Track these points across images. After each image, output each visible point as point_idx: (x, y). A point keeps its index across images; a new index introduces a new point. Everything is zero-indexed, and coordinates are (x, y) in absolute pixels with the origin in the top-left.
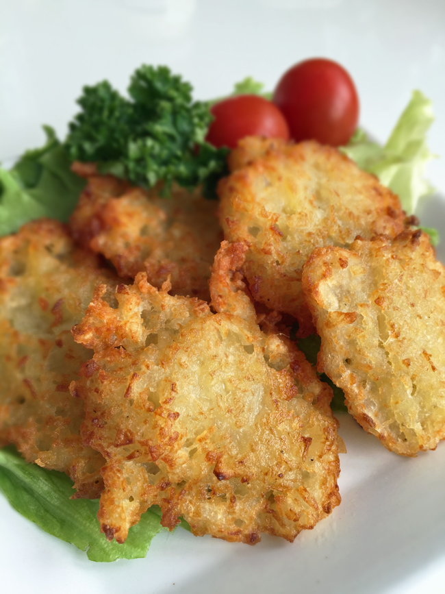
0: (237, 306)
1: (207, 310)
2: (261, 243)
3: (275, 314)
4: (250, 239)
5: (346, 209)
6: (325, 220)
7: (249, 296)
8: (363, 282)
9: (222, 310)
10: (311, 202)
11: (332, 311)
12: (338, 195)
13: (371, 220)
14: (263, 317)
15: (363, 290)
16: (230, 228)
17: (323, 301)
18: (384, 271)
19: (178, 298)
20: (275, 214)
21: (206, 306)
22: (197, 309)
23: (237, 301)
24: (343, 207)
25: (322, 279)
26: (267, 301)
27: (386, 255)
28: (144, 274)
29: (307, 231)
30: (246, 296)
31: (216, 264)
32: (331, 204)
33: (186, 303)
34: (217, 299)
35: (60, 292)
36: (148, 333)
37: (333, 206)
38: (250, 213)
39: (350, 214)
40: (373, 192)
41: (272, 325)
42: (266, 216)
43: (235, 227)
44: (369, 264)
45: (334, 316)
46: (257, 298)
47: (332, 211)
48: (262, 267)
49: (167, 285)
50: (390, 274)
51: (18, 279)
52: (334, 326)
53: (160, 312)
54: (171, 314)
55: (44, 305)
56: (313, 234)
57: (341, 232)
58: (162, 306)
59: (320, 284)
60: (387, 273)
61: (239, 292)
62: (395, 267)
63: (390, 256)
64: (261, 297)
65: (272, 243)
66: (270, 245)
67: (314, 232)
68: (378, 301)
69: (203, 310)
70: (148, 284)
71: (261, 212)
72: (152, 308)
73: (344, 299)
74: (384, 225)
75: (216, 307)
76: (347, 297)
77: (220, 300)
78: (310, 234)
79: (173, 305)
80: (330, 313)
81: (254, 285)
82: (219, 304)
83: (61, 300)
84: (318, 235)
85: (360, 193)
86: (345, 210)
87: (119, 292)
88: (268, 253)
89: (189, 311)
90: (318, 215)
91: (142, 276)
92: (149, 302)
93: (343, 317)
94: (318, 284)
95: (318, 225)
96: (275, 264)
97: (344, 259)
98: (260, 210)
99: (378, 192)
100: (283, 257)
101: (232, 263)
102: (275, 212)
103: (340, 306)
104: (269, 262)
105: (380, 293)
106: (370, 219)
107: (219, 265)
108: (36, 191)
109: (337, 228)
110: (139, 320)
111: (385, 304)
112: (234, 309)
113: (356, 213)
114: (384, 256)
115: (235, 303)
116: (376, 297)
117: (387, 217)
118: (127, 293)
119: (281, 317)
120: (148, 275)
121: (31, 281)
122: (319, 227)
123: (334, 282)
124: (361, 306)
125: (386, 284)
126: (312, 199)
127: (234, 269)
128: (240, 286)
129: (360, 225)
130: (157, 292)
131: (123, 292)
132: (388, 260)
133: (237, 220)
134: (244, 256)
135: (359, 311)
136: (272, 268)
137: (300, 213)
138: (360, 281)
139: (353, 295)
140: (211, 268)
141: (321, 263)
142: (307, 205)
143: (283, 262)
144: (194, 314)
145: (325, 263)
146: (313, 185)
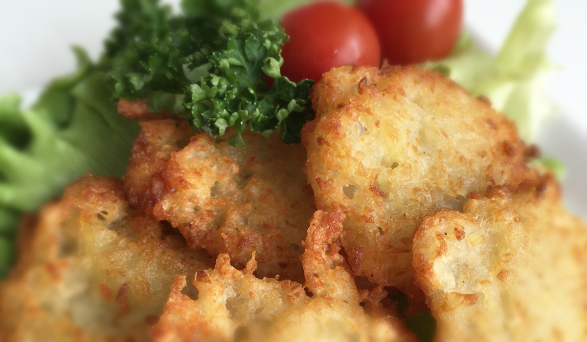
0: (337, 286)
1: (303, 294)
2: (360, 208)
3: (380, 289)
4: (347, 203)
5: (457, 152)
6: (433, 169)
7: (348, 272)
8: (483, 253)
9: (319, 291)
10: (415, 149)
11: (449, 292)
12: (446, 136)
13: (486, 165)
14: (366, 294)
15: (483, 264)
16: (322, 190)
17: (438, 281)
18: (506, 238)
19: (268, 282)
20: (374, 170)
21: (300, 290)
22: (291, 294)
23: (336, 281)
24: (453, 151)
25: (436, 256)
26: (370, 277)
27: (507, 219)
28: (227, 256)
29: (412, 187)
30: (345, 273)
31: (309, 238)
32: (439, 148)
33: (277, 286)
34: (314, 280)
35: (124, 276)
36: (236, 326)
37: (440, 150)
38: (344, 170)
39: (462, 159)
40: (487, 126)
41: (376, 303)
42: (365, 174)
43: (328, 188)
44: (489, 230)
45: (451, 298)
46: (359, 273)
47: (440, 157)
48: (362, 236)
49: (252, 264)
50: (513, 241)
51: (71, 260)
52: (452, 309)
53: (248, 300)
54: (262, 301)
55: (106, 292)
56: (420, 190)
57: (451, 183)
58: (251, 294)
59: (435, 263)
60: (510, 241)
61: (338, 268)
62: (518, 231)
63: (512, 218)
64: (363, 273)
65: (373, 208)
66: (371, 210)
67: (420, 186)
68: (501, 275)
69: (298, 295)
70: (232, 268)
71: (359, 170)
72: (238, 296)
73: (462, 275)
74: (501, 169)
75: (312, 289)
76: (464, 273)
77: (316, 280)
78: (416, 190)
79: (263, 291)
80: (446, 294)
81: (355, 259)
82: (316, 285)
83: (125, 284)
84: (426, 191)
85: (473, 130)
86: (455, 154)
87: (199, 280)
88: (369, 220)
89: (281, 297)
90: (424, 165)
91: (224, 259)
92: (233, 288)
93: (462, 298)
94: (433, 263)
95: (424, 177)
96: (378, 234)
97: (459, 229)
98: (357, 167)
99: (493, 123)
100: (387, 224)
101: (328, 234)
102: (374, 167)
103: (457, 284)
104: (371, 231)
105: (504, 266)
106: (485, 162)
107: (313, 240)
108: (71, 133)
109: (447, 178)
110: (224, 312)
111: (509, 279)
112: (333, 291)
113: (468, 156)
114: (505, 220)
115: (334, 283)
116: (498, 270)
117: (504, 158)
118: (209, 281)
119: (386, 293)
120: (231, 257)
121: (87, 262)
122: (426, 179)
123: (450, 258)
124: (482, 283)
125: (509, 254)
126: (415, 143)
127: (330, 241)
128: (338, 260)
129: (473, 171)
130: (242, 276)
131: (204, 279)
132: (510, 224)
133: (330, 180)
134: (341, 226)
135: (479, 288)
136: (374, 238)
137: (403, 165)
138: (479, 251)
139: (472, 270)
140: (303, 243)
141: (433, 235)
142: (411, 153)
143: (387, 230)
144: (288, 300)
145: (439, 235)
146: (416, 126)
